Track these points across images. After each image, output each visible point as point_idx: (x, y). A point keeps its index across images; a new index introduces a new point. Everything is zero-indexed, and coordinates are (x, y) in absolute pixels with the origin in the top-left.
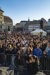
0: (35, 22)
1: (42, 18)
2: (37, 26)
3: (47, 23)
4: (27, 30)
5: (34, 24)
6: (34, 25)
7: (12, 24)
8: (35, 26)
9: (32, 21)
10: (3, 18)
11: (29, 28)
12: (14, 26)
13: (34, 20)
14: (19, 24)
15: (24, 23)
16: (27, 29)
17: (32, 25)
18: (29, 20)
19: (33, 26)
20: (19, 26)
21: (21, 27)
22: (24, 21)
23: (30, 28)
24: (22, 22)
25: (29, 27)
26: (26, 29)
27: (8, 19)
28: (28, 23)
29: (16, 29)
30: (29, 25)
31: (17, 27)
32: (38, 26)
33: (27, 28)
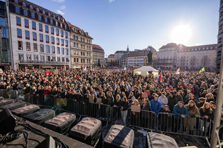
0: (137, 53)
1: (149, 47)
2: (141, 59)
3: (157, 54)
5: (137, 56)
6: (137, 57)
7: (103, 57)
8: (138, 59)
9: (133, 52)
10: (92, 48)
11: (129, 62)
12: (106, 59)
13: (137, 50)
14: (113, 55)
15: (121, 55)
17: (133, 57)
18: (128, 49)
19: (135, 59)
20: (113, 59)
21: (116, 61)
22: (121, 52)
24: (118, 52)
25: (129, 60)
27: (98, 50)
28: (127, 54)
29: (109, 63)
30: (128, 58)
31: (109, 60)
32: (143, 59)
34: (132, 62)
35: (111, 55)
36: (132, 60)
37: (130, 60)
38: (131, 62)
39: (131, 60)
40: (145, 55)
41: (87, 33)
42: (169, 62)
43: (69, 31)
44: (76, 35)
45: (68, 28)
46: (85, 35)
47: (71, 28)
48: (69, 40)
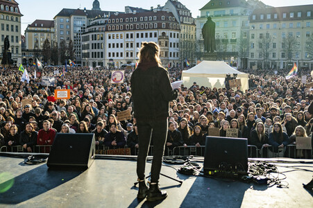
0: (136, 19)
3: (194, 24)
4: (97, 60)
5: (135, 29)
6: (135, 33)
8: (139, 40)
9: (121, 14)
11: (108, 51)
13: (132, 9)
14: (50, 24)
15: (79, 23)
16: (94, 55)
17: (124, 34)
18: (96, 3)
19: (130, 40)
22: (78, 12)
23: (112, 50)
24: (65, 13)
25: (108, 41)
26: (91, 51)
28: (102, 22)
30: (107, 34)
33: (94, 46)
34: (119, 50)
35: (38, 23)
36: (119, 41)
37: (112, 41)
38: (115, 50)
39: (115, 41)
40: (160, 27)
42: (230, 48)
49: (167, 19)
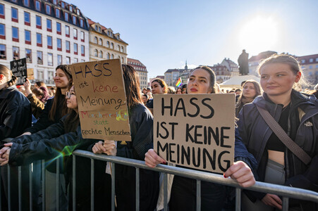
41: (119, 35)
43: (88, 30)
44: (99, 37)
45: (86, 25)
46: (115, 38)
47: (90, 25)
48: (86, 44)
49: (222, 70)
